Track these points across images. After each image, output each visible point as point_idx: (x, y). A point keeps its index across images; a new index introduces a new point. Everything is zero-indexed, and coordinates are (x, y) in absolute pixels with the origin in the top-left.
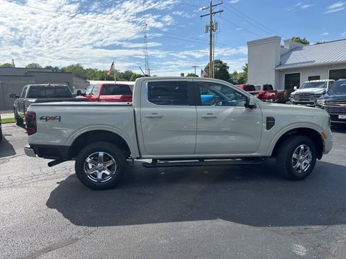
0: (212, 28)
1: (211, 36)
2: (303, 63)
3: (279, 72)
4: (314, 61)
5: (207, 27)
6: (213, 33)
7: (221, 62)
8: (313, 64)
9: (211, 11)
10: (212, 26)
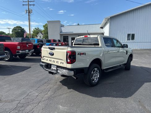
0: (29, 12)
1: (29, 15)
2: (68, 32)
3: (61, 35)
4: (73, 32)
5: (26, 11)
6: (30, 14)
7: (21, 28)
8: (72, 33)
9: (28, 3)
10: (29, 11)
